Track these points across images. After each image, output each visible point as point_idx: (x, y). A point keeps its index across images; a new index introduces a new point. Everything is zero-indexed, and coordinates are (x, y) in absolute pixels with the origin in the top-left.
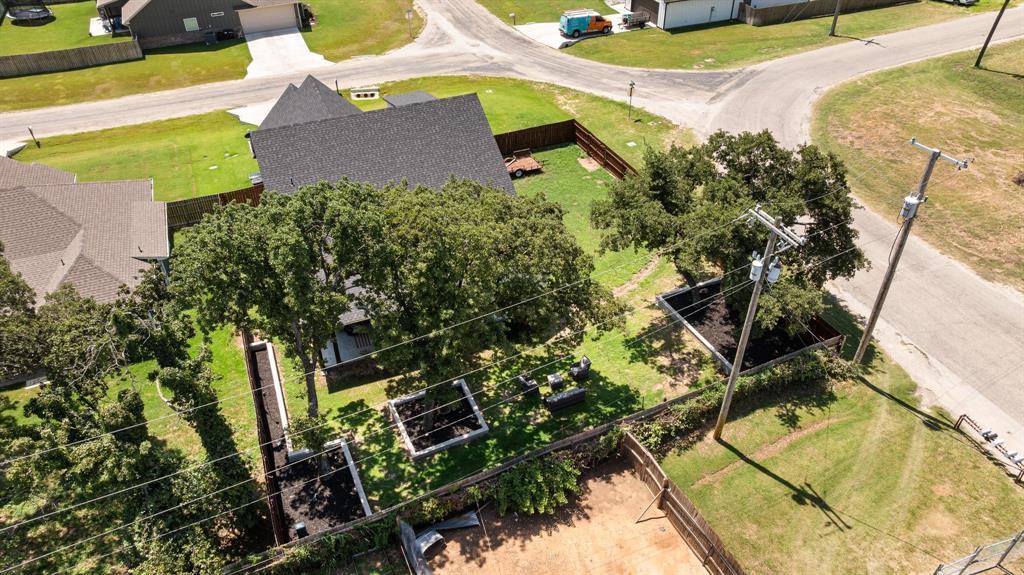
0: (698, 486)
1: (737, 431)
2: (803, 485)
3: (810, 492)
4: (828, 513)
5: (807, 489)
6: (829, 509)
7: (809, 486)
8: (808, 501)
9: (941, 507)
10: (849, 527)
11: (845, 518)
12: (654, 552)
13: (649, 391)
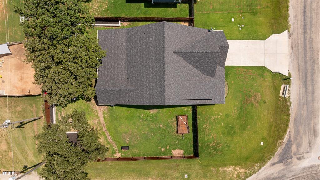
0: (34, 105)
1: (43, 122)
2: (24, 127)
3: (22, 127)
4: (16, 127)
5: (23, 127)
6: (17, 128)
7: (24, 128)
8: (20, 125)
9: (7, 150)
10: (11, 128)
11: (14, 129)
12: (23, 87)
13: (63, 110)
